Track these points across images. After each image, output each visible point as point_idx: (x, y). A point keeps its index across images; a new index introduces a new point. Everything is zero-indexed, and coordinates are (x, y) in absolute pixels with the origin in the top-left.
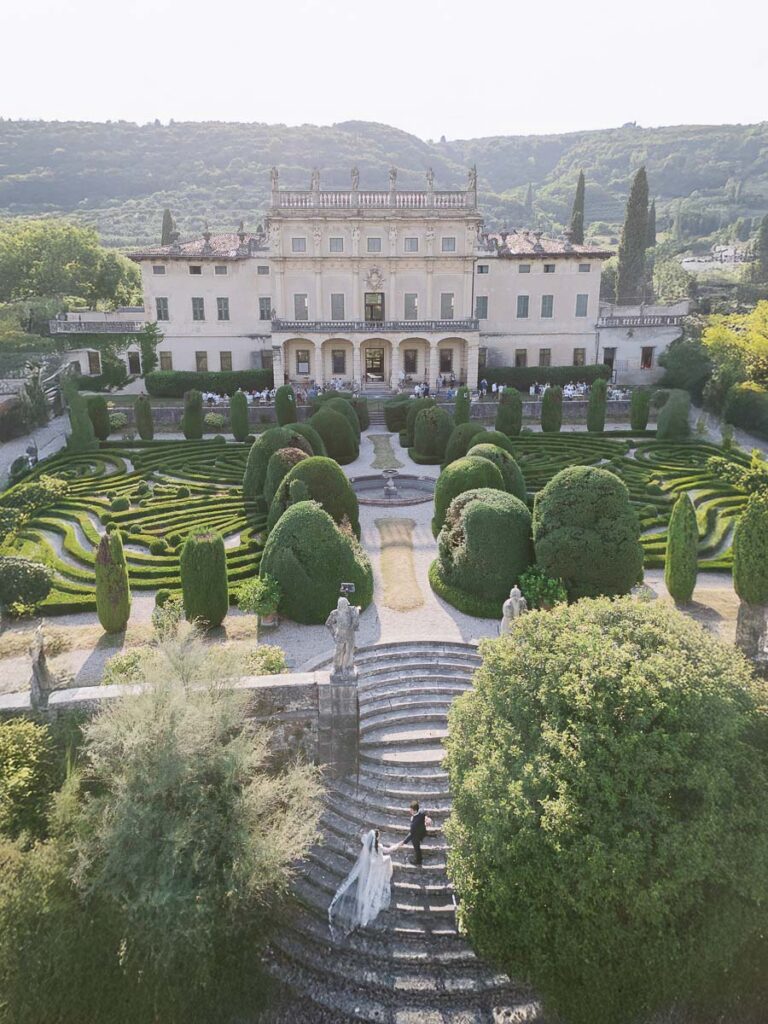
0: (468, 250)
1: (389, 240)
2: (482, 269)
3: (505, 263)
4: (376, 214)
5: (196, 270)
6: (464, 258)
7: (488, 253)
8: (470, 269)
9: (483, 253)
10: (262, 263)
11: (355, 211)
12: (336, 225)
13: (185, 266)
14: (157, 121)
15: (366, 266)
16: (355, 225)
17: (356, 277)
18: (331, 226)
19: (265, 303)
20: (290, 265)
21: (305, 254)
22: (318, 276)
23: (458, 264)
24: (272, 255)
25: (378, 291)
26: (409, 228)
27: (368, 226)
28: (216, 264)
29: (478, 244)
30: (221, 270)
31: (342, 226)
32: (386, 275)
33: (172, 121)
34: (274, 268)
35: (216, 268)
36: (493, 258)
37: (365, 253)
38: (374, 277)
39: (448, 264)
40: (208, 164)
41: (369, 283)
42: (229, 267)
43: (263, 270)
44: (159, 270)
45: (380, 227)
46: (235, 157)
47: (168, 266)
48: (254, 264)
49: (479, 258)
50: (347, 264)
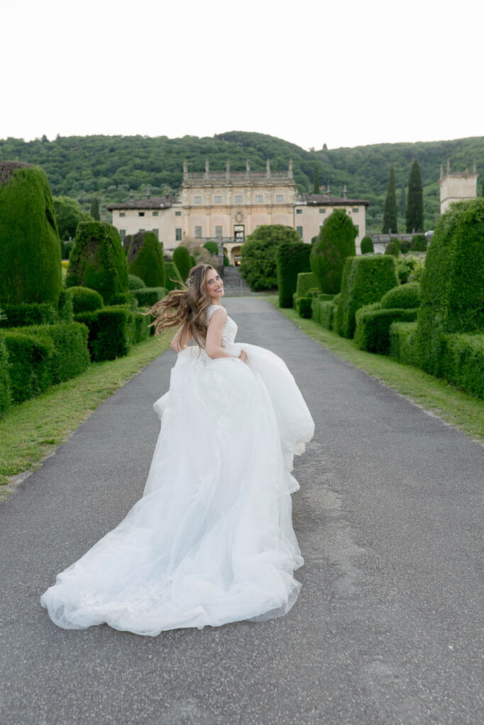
0: (290, 201)
1: (247, 197)
2: (299, 211)
3: (311, 208)
4: (240, 183)
5: (142, 214)
6: (288, 206)
7: (302, 203)
8: (292, 211)
9: (299, 203)
10: (178, 210)
11: (228, 182)
12: (218, 189)
13: (136, 212)
14: (44, 137)
15: (234, 211)
16: (229, 189)
17: (229, 216)
18: (215, 190)
19: (179, 231)
20: (193, 211)
21: (201, 205)
22: (208, 217)
23: (285, 209)
24: (183, 205)
25: (241, 224)
26: (257, 190)
27: (236, 190)
28: (153, 211)
29: (296, 198)
30: (155, 214)
31: (221, 190)
32: (246, 215)
33: (59, 137)
34: (184, 212)
35: (153, 213)
36: (303, 205)
37: (234, 203)
38: (239, 216)
39: (280, 209)
40: (97, 174)
41: (236, 220)
42: (160, 212)
43: (178, 214)
44: (122, 215)
45: (242, 190)
46: (121, 166)
47: (127, 213)
48: (173, 211)
49: (297, 206)
50: (224, 210)
